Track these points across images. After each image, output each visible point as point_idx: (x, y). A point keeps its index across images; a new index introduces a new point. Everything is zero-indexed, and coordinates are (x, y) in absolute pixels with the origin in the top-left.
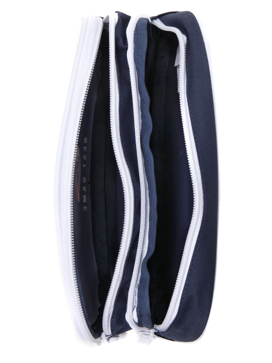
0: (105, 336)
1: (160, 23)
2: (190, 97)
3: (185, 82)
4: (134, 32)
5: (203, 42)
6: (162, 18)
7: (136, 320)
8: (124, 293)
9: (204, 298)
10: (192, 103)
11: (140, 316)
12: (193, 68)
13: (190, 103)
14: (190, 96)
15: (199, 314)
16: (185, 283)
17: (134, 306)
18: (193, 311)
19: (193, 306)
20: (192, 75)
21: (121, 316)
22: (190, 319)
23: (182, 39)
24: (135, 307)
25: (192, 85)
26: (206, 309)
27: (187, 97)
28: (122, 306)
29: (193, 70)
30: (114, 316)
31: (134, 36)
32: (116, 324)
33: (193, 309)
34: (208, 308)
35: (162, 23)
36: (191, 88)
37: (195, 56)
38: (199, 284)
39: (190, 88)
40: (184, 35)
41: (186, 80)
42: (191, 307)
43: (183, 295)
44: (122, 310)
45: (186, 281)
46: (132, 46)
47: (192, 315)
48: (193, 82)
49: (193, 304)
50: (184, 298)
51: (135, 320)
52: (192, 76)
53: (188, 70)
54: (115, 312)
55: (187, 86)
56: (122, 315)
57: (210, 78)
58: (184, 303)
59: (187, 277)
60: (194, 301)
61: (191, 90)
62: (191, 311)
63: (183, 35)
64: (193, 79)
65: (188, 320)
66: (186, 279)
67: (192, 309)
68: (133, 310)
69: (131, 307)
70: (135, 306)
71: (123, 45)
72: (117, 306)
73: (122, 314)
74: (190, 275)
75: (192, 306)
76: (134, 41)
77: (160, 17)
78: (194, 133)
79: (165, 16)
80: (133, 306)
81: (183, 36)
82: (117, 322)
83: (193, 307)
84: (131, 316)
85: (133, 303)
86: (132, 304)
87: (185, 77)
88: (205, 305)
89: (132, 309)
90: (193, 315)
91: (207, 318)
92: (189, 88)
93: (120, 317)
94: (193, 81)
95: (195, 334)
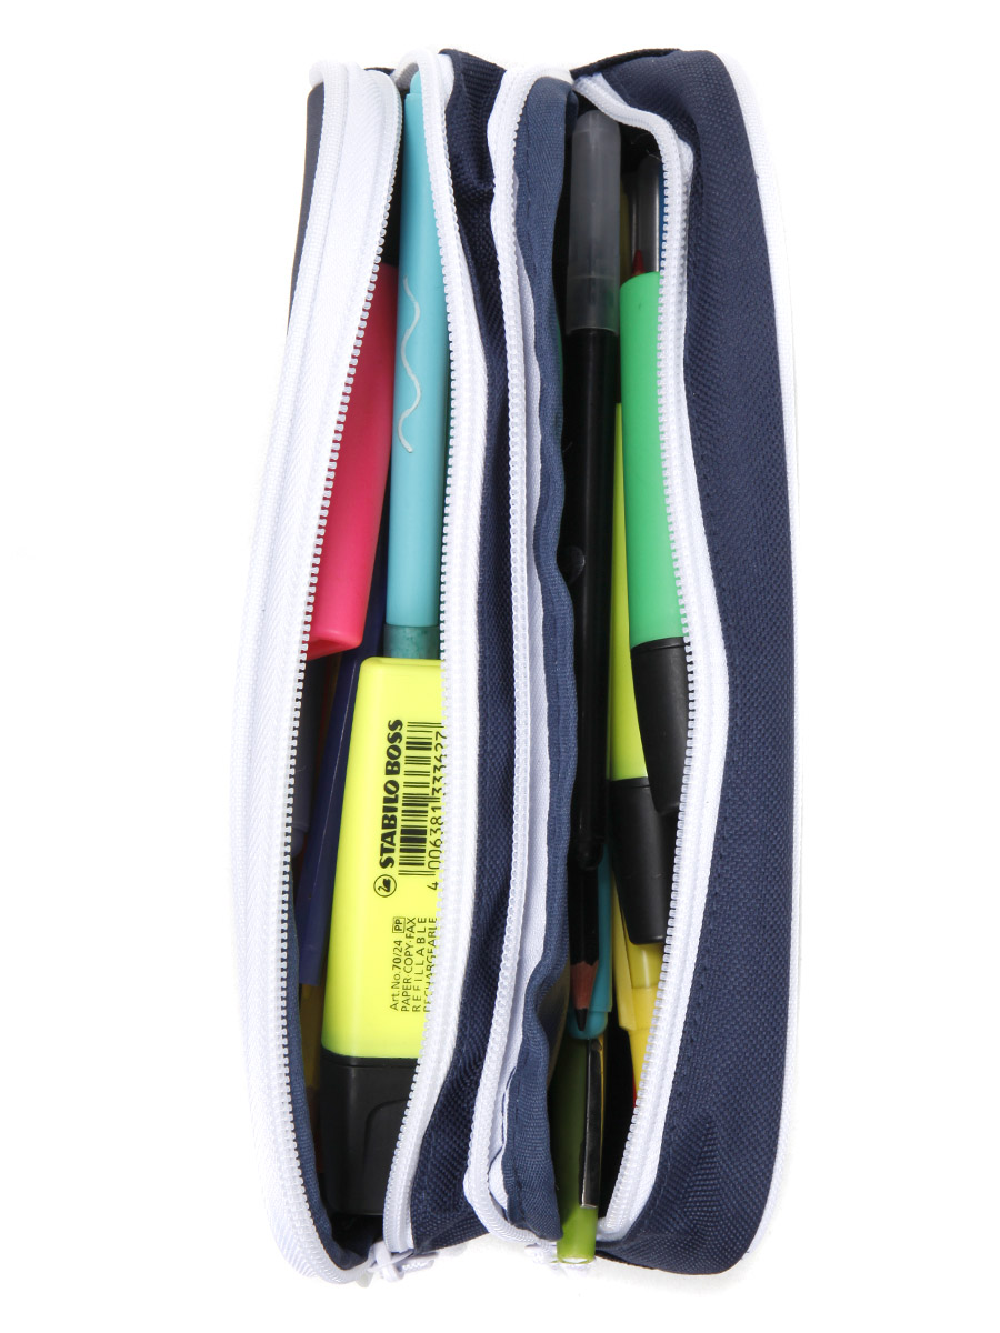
0: (388, 1256)
1: (607, 91)
2: (696, 379)
3: (679, 320)
4: (517, 131)
5: (753, 171)
6: (612, 72)
7: (503, 1200)
8: (463, 1101)
9: (748, 1123)
10: (704, 404)
11: (514, 1184)
12: (710, 271)
13: (694, 401)
14: (696, 375)
15: (731, 1182)
16: (675, 1074)
17: (497, 1150)
18: (710, 1169)
19: (711, 1151)
20: (706, 297)
21: (451, 1183)
22: (700, 1199)
23: (677, 158)
24: (497, 1154)
25: (704, 335)
26: (760, 1161)
27: (686, 380)
28: (451, 1147)
29: (709, 277)
30: (423, 1181)
31: (515, 149)
32: (433, 1210)
33: (712, 1163)
34: (764, 1158)
35: (614, 92)
36: (701, 345)
37: (717, 226)
38: (726, 1074)
39: (699, 347)
40: (687, 145)
41: (685, 315)
42: (703, 1155)
43: (669, 1116)
44: (454, 1159)
45: (677, 1065)
46: (510, 186)
47: (707, 1185)
48: (709, 323)
49: (709, 1145)
50: (674, 1128)
51: (497, 1198)
52: (706, 302)
53: (693, 276)
54: (426, 1167)
55: (688, 336)
56: (455, 1178)
57: (773, 310)
58: (677, 1145)
59: (681, 1048)
60: (712, 1134)
61: (700, 355)
62: (703, 1172)
63: (682, 142)
64: (707, 311)
65: (696, 1202)
66: (679, 1057)
67: (707, 1163)
68: (492, 1162)
69: (486, 1152)
70: (500, 1151)
71: (476, 182)
72: (435, 1148)
73: (453, 1175)
74: (692, 1041)
75: (707, 1152)
76: (516, 167)
77: (607, 68)
78: (706, 516)
79: (626, 64)
80: (491, 1148)
81: (679, 148)
82: (434, 1205)
83: (709, 1158)
84: (483, 1184)
85: (492, 1139)
86: (486, 1142)
87: (680, 302)
88: (755, 1148)
89: (486, 1161)
90: (712, 1185)
91: (762, 1193)
92: (693, 346)
93: (447, 1187)
94: (708, 319)
95: (724, 1248)
